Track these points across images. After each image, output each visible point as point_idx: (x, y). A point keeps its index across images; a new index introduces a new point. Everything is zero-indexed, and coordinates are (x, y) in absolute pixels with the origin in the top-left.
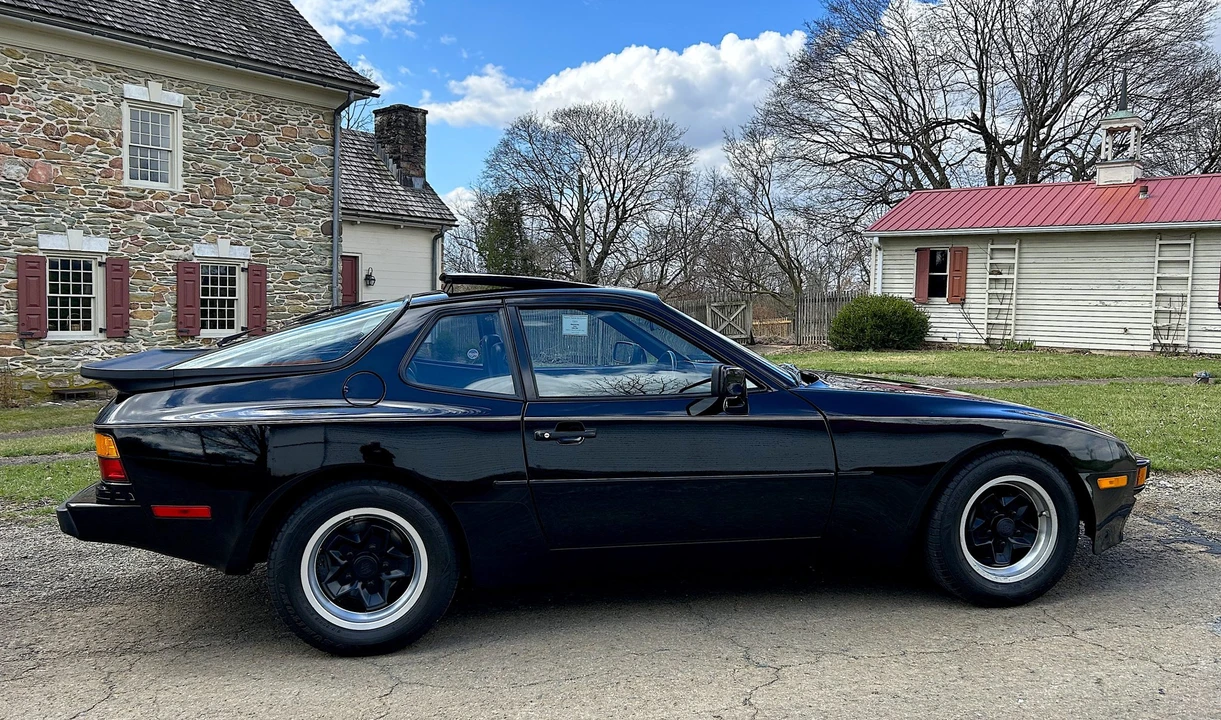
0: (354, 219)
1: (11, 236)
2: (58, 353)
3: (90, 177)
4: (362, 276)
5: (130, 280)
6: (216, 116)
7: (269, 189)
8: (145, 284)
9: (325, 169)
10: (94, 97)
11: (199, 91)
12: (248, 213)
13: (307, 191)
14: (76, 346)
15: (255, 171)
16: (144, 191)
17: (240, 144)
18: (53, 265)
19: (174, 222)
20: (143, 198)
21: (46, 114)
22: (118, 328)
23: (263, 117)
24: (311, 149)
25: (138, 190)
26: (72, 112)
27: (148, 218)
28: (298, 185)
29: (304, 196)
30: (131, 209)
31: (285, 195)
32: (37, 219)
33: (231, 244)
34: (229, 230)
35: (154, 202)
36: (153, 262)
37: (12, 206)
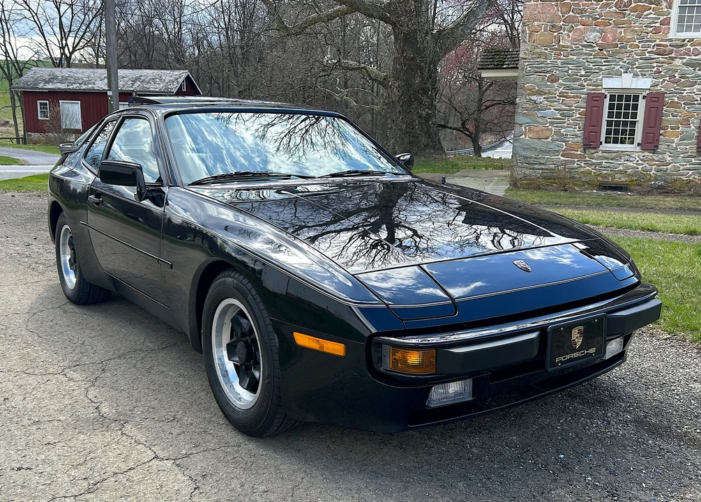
1: (585, 80)
2: (607, 159)
3: (643, 34)
5: (665, 108)
8: (675, 111)
14: (619, 154)
16: (684, 40)
18: (612, 98)
20: (683, 46)
22: (650, 144)
25: (679, 40)
27: (685, 61)
30: (672, 55)
32: (604, 68)
35: (692, 49)
36: (684, 95)
37: (589, 60)
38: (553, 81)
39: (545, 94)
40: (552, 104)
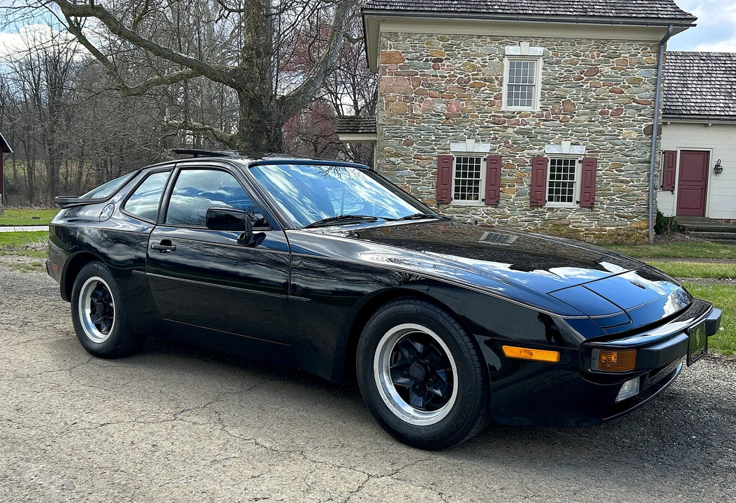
0: (706, 122)
1: (436, 145)
2: (456, 212)
3: (481, 107)
4: (712, 165)
5: (502, 169)
6: (567, 58)
7: (603, 104)
8: (511, 172)
9: (650, 86)
10: (488, 57)
11: (555, 43)
12: (586, 122)
13: (634, 104)
14: (467, 209)
15: (593, 93)
16: (514, 113)
17: (583, 75)
18: (459, 160)
19: (533, 131)
20: (513, 117)
21: (459, 71)
22: (493, 199)
23: (602, 54)
24: (638, 73)
25: (510, 112)
26: (474, 68)
27: (515, 129)
28: (627, 100)
29: (631, 107)
30: (506, 125)
31: (615, 108)
32: (451, 134)
33: (572, 144)
34: (571, 135)
35: (520, 120)
36: (517, 157)
37: (438, 127)
38: (408, 145)
39: (402, 156)
40: (408, 165)
